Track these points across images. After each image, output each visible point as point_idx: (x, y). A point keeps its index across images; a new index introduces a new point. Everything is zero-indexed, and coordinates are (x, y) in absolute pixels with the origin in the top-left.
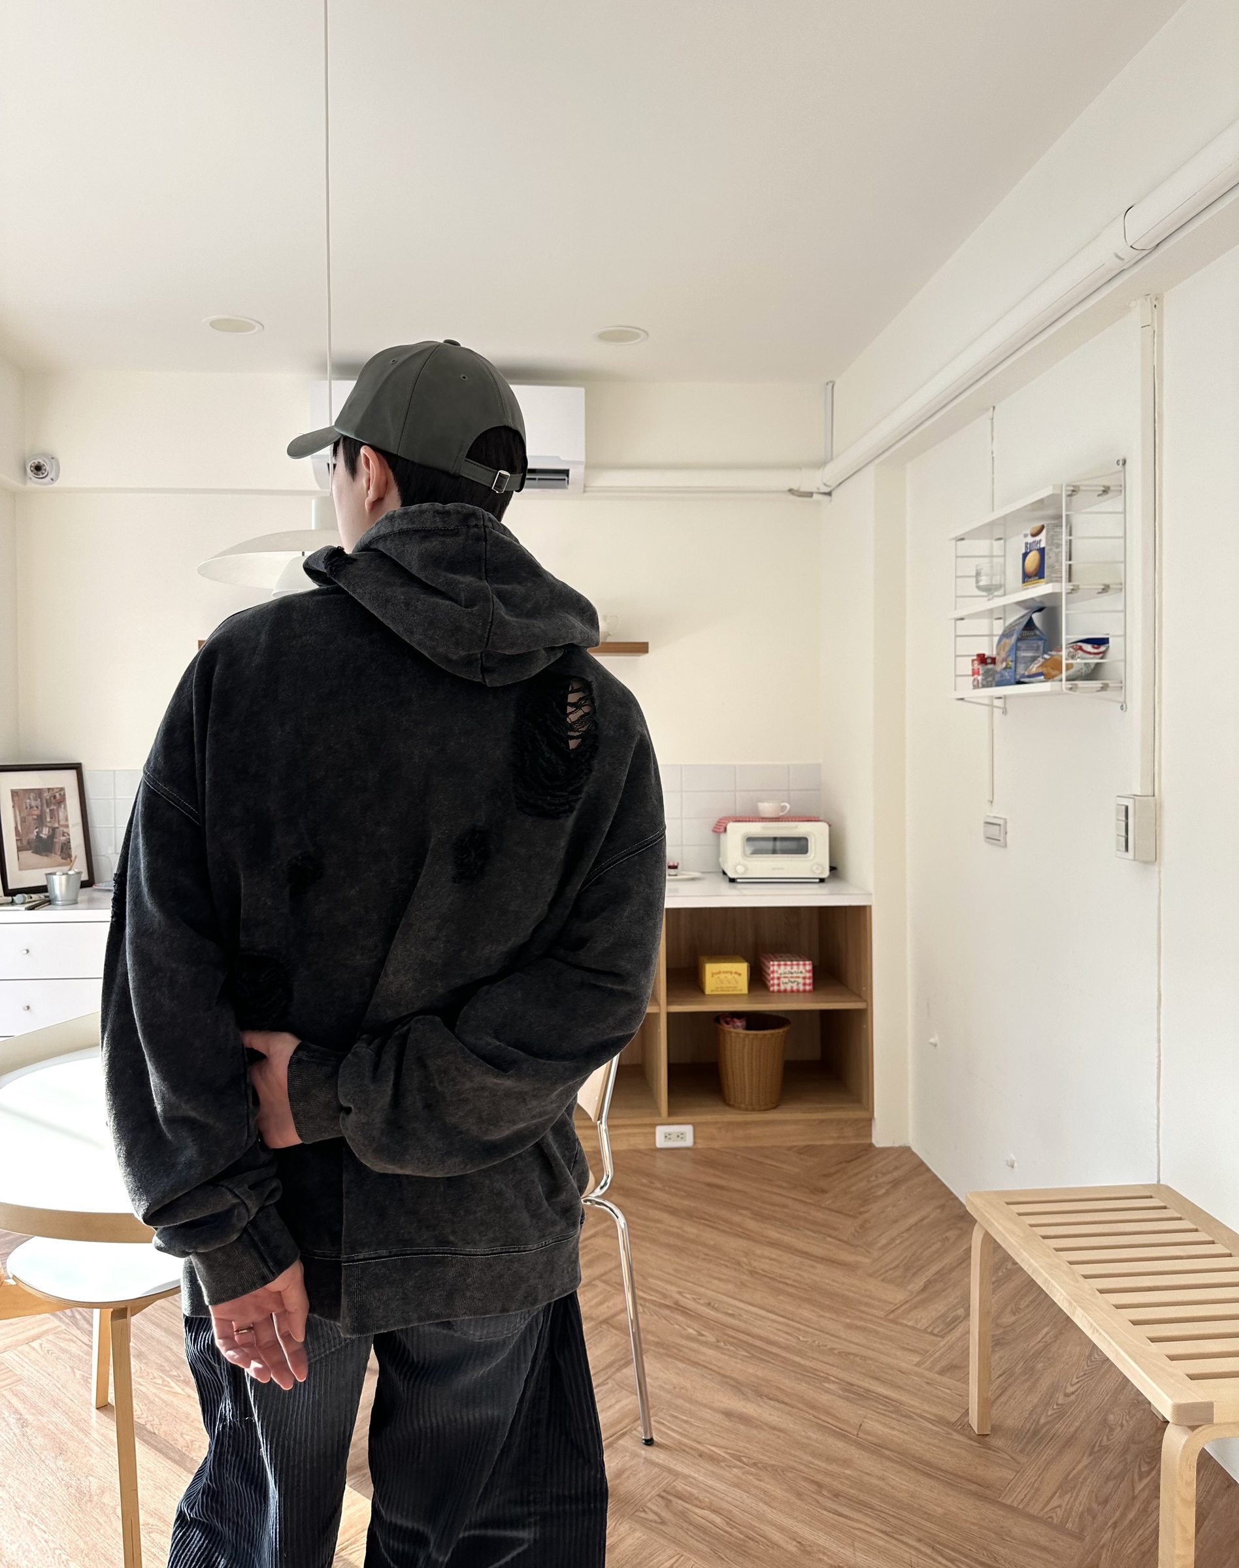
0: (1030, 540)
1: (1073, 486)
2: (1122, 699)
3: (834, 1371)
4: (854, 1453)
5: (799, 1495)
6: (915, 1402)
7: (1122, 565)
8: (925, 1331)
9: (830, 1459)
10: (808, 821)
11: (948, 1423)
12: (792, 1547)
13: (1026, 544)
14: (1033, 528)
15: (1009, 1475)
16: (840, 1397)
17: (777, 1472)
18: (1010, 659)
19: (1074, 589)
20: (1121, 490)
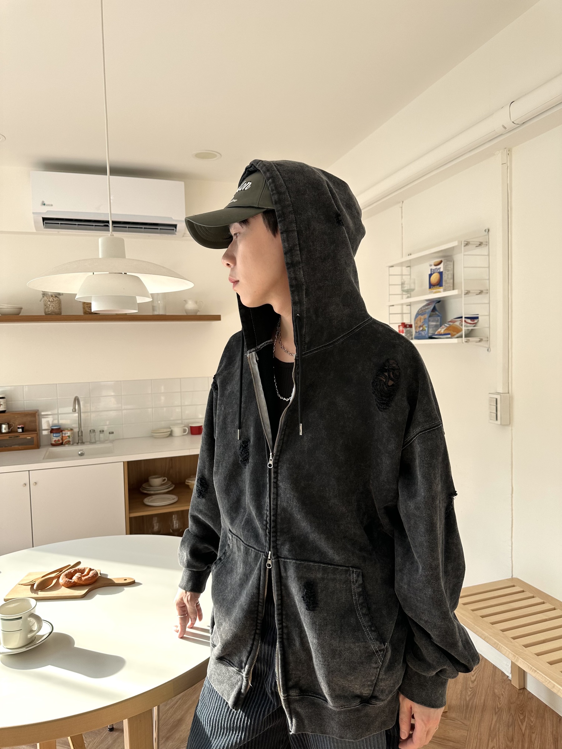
0: (434, 267)
1: (467, 242)
2: (487, 346)
7: (488, 281)
13: (431, 270)
14: (435, 262)
15: (465, 733)
18: (424, 326)
19: (467, 293)
20: (487, 244)
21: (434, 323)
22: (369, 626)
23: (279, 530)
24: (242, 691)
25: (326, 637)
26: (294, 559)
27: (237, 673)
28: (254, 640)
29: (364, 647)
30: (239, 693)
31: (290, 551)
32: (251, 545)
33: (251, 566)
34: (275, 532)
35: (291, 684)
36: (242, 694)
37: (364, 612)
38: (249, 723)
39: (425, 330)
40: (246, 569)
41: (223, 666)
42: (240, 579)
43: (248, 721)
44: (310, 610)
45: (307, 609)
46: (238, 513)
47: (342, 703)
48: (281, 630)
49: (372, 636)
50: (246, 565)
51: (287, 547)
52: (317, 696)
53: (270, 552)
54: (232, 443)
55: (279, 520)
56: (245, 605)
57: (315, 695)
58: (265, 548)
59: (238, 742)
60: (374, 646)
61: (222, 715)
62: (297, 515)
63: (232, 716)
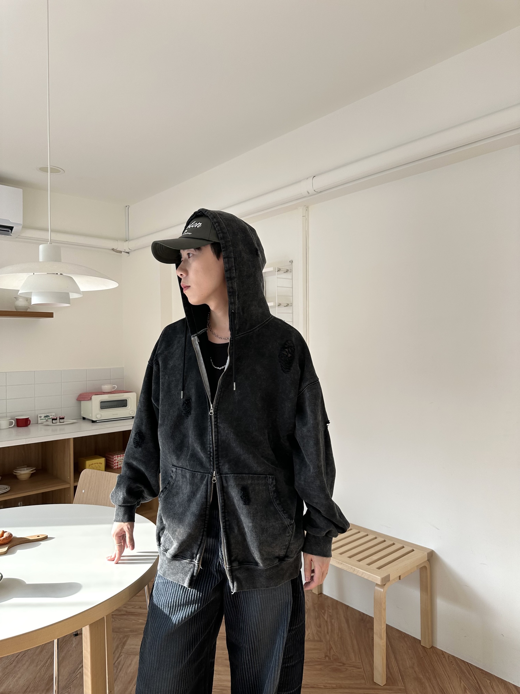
1: (279, 269)
7: (292, 297)
10: (127, 392)
19: (279, 305)
20: (291, 271)
22: (282, 511)
23: (220, 456)
24: (195, 574)
25: (258, 520)
26: (232, 474)
27: (189, 563)
28: (203, 536)
29: (281, 523)
30: (192, 576)
31: (229, 469)
32: (198, 471)
33: (197, 485)
34: (218, 458)
35: (233, 558)
36: (195, 576)
37: (278, 502)
38: (201, 596)
40: (193, 488)
41: (177, 562)
42: (188, 496)
43: (200, 594)
44: (246, 505)
45: (244, 504)
46: (182, 451)
47: (268, 562)
48: (225, 523)
49: (285, 516)
50: (193, 485)
51: (227, 466)
52: (250, 564)
53: (214, 472)
54: (176, 402)
55: (220, 450)
56: (197, 512)
57: (248, 564)
58: (209, 470)
59: (193, 612)
60: (287, 522)
61: (178, 596)
62: (233, 444)
63: (187, 594)
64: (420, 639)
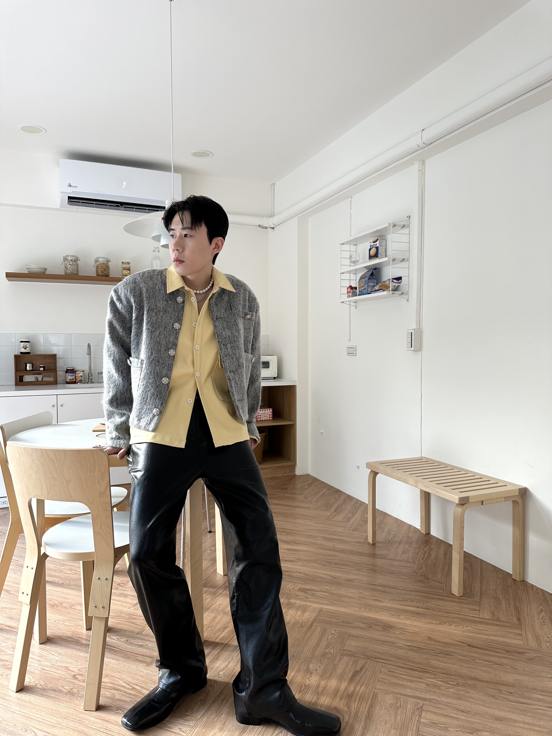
0: (372, 244)
1: (395, 224)
2: (407, 298)
3: (317, 535)
4: (335, 553)
5: (324, 565)
6: (348, 539)
7: (408, 252)
8: (342, 521)
9: (329, 556)
10: (270, 355)
11: (361, 543)
12: (329, 578)
14: (374, 240)
15: (387, 552)
16: (323, 541)
17: (315, 561)
18: (365, 286)
19: (394, 260)
20: (408, 226)
21: (372, 284)
39: (366, 289)
64: (512, 573)
